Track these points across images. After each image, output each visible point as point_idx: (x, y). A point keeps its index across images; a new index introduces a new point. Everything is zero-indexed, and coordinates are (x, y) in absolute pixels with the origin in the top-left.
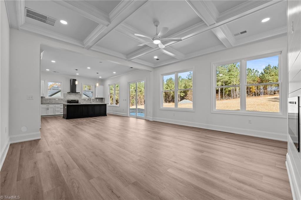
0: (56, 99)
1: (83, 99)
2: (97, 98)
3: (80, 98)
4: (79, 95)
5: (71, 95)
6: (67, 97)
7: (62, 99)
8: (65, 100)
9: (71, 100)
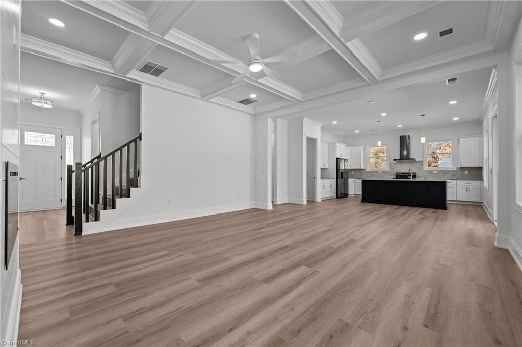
0: (379, 172)
1: (427, 171)
2: (463, 169)
3: (419, 169)
4: (418, 164)
5: (403, 164)
6: (396, 169)
7: (387, 172)
8: (392, 173)
9: (402, 173)
